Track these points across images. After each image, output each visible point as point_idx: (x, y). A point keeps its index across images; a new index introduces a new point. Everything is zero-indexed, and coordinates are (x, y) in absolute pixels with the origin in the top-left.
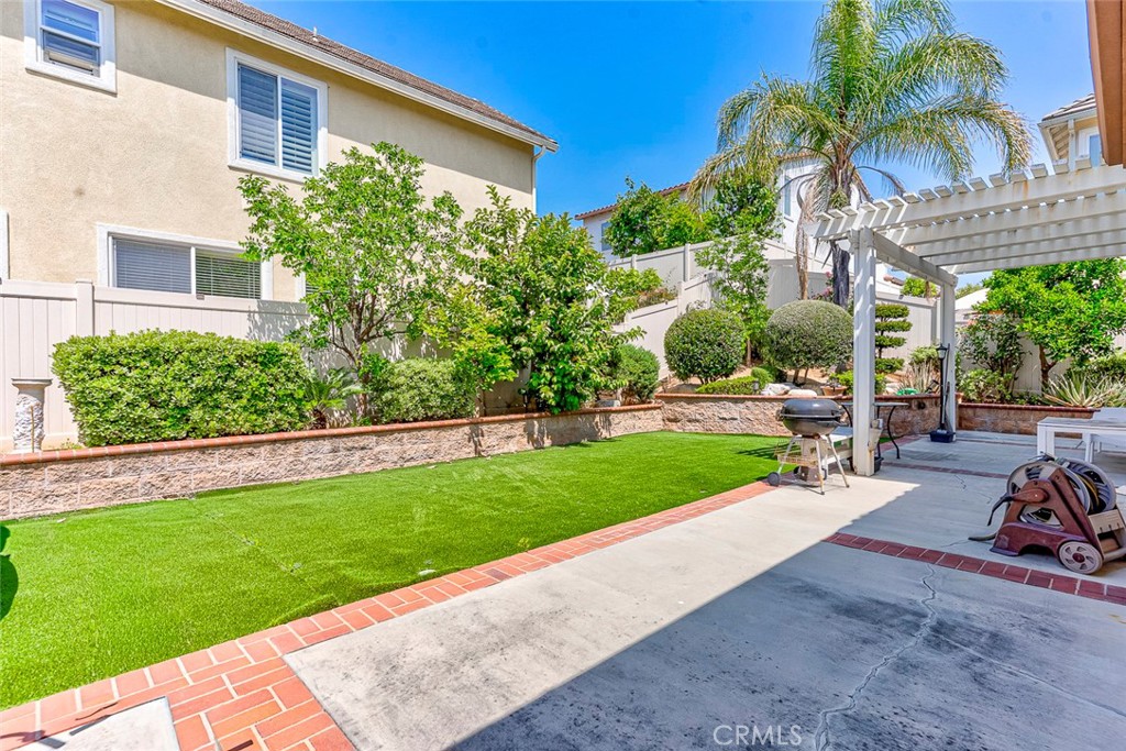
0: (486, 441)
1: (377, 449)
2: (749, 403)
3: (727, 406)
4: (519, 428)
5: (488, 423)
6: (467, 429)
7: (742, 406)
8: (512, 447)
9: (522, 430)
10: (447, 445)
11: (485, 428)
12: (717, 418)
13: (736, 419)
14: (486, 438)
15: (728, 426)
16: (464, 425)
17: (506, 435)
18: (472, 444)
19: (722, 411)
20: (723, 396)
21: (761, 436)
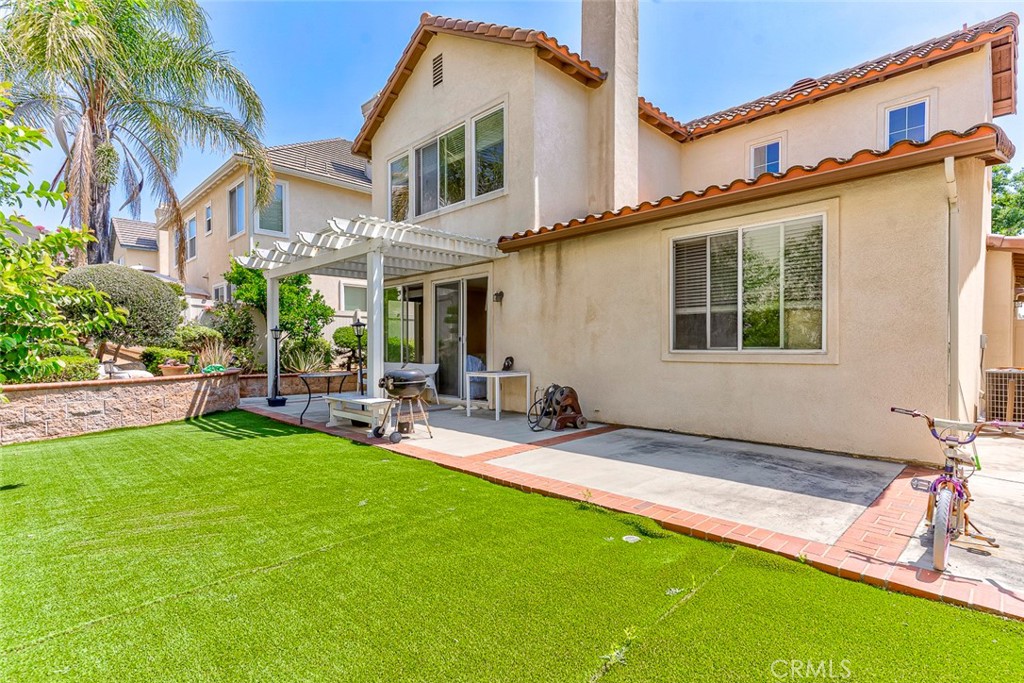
2: (118, 390)
3: (84, 396)
7: (105, 393)
12: (67, 416)
13: (99, 412)
15: (86, 424)
19: (75, 404)
20: (81, 383)
21: (134, 428)
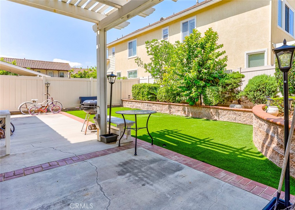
0: (172, 110)
1: (153, 107)
4: (181, 108)
5: (173, 105)
6: (168, 106)
8: (179, 114)
9: (182, 109)
10: (164, 109)
11: (172, 106)
14: (172, 109)
16: (166, 104)
17: (177, 109)
18: (169, 110)
